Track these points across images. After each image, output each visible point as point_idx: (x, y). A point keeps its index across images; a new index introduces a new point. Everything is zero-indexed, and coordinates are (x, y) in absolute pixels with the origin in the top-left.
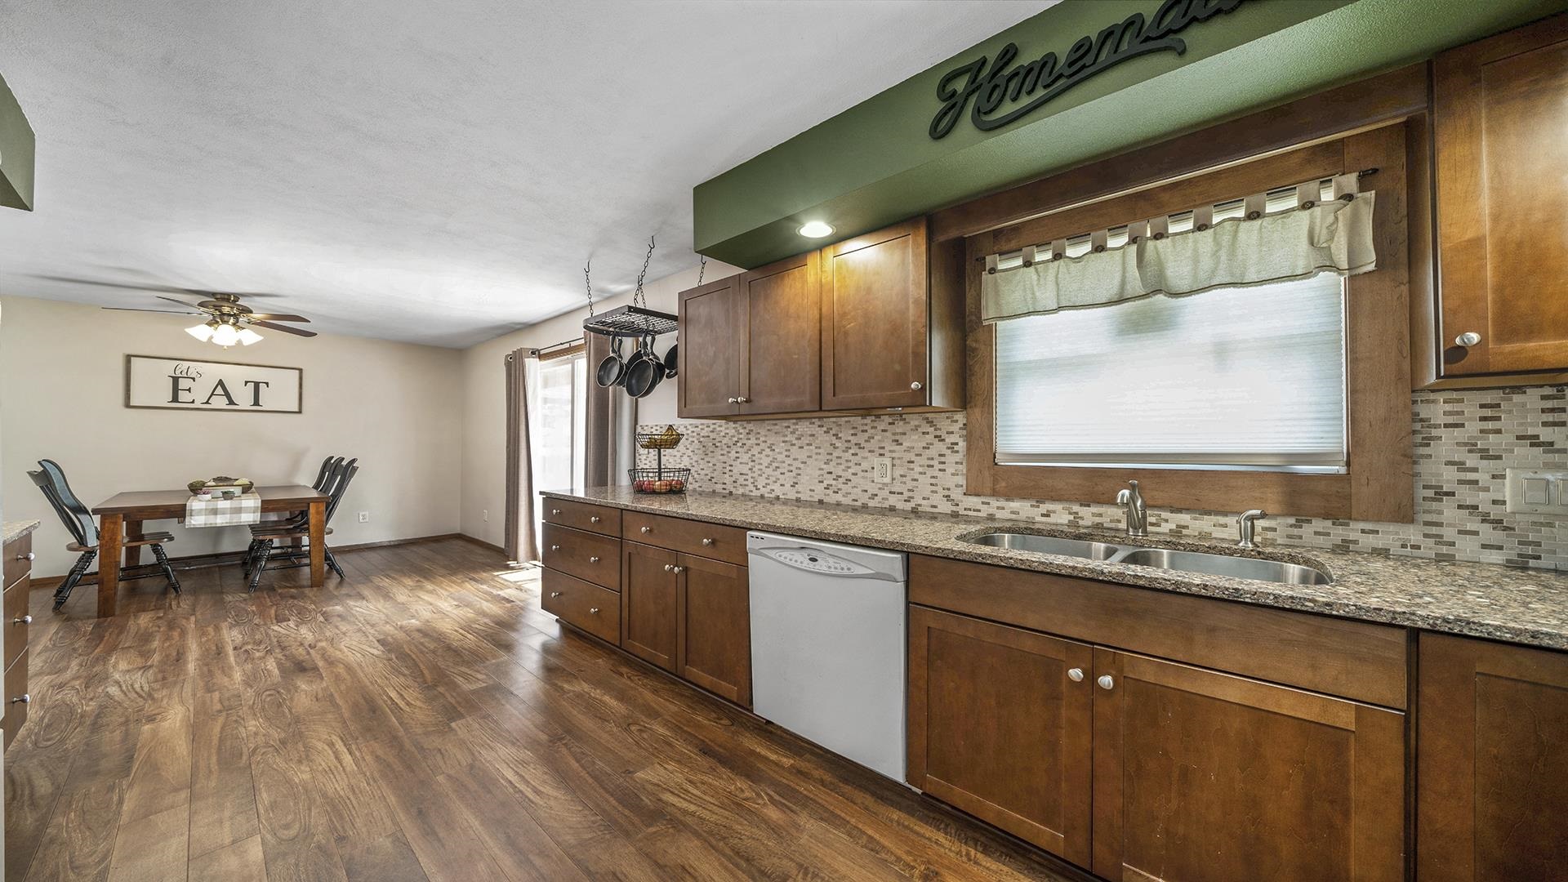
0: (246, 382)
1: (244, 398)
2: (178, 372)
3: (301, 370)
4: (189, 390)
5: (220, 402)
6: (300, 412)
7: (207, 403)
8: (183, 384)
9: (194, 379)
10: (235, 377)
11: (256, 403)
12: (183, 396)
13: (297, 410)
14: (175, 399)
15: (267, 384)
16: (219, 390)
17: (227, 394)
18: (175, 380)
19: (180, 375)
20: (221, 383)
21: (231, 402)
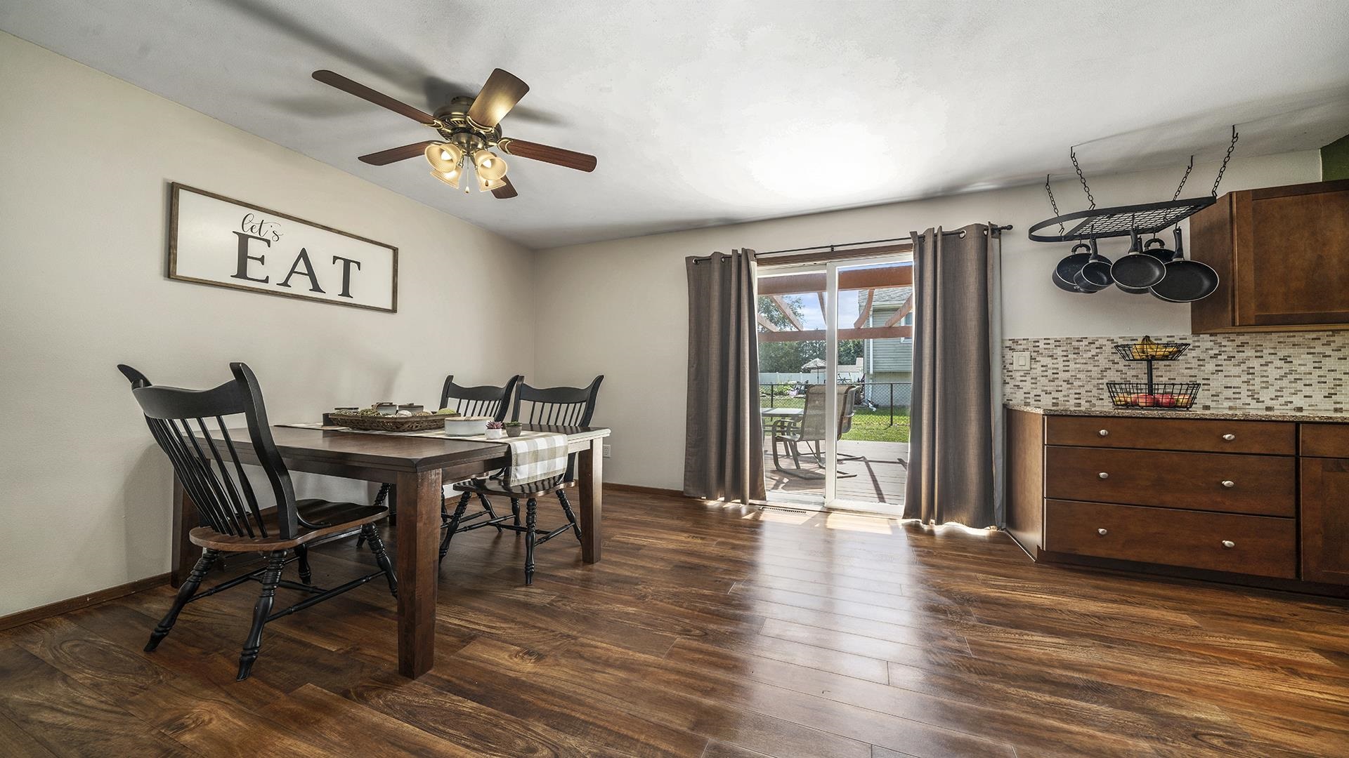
0: (335, 258)
1: (331, 285)
2: (247, 227)
3: (395, 250)
4: (262, 260)
5: (301, 285)
6: (394, 310)
7: (285, 284)
8: (255, 248)
9: (268, 242)
10: (323, 249)
11: (346, 293)
12: (253, 269)
13: (390, 307)
14: (242, 273)
15: (358, 264)
16: (301, 267)
17: (311, 274)
18: (243, 240)
19: (249, 233)
20: (303, 254)
21: (316, 288)
